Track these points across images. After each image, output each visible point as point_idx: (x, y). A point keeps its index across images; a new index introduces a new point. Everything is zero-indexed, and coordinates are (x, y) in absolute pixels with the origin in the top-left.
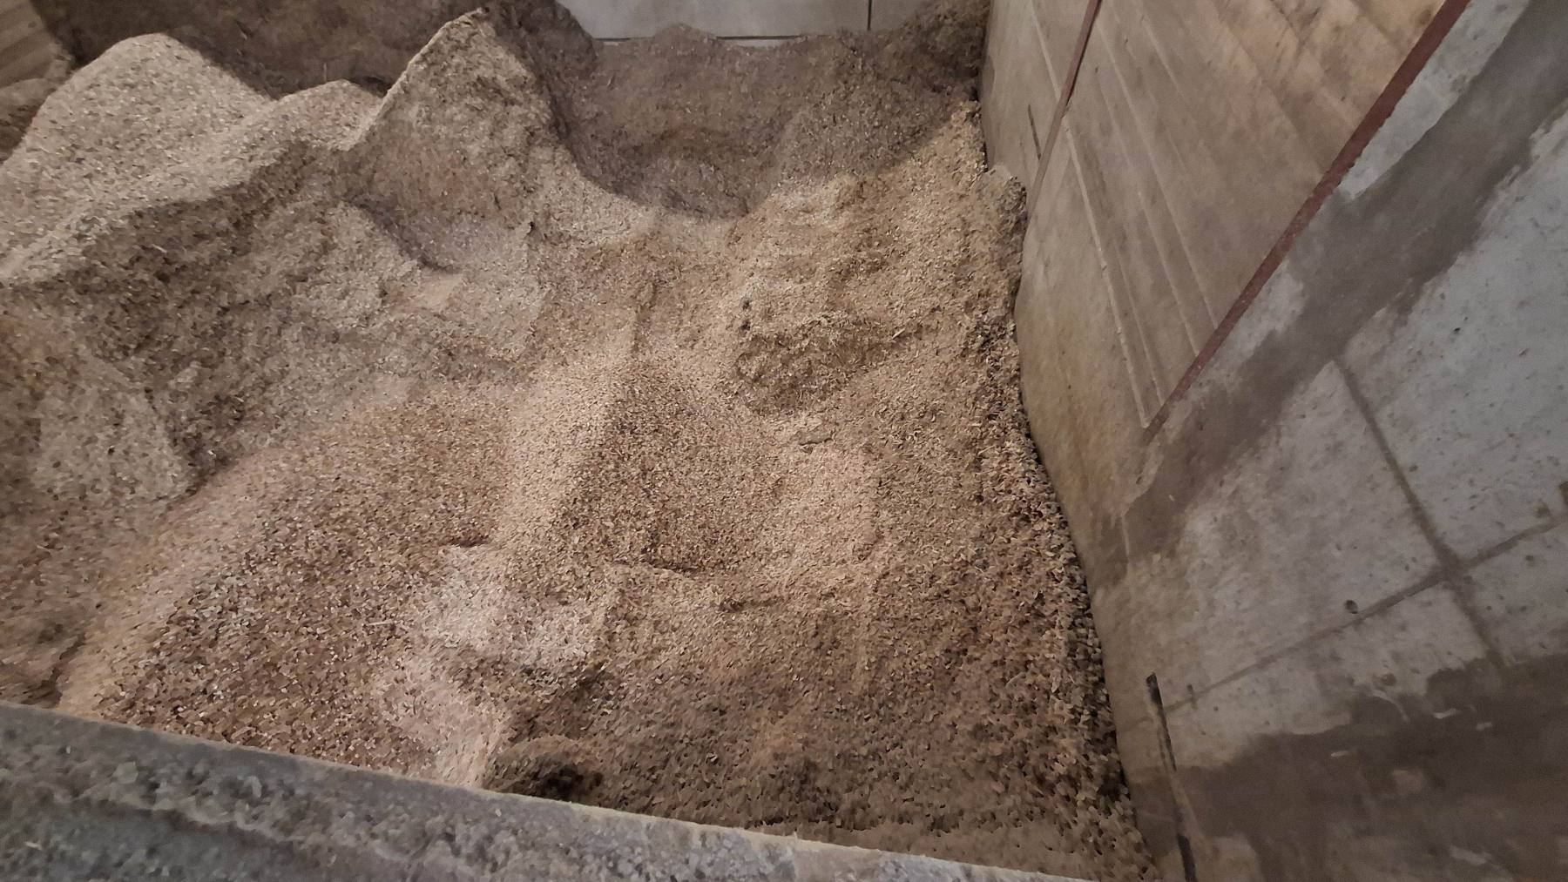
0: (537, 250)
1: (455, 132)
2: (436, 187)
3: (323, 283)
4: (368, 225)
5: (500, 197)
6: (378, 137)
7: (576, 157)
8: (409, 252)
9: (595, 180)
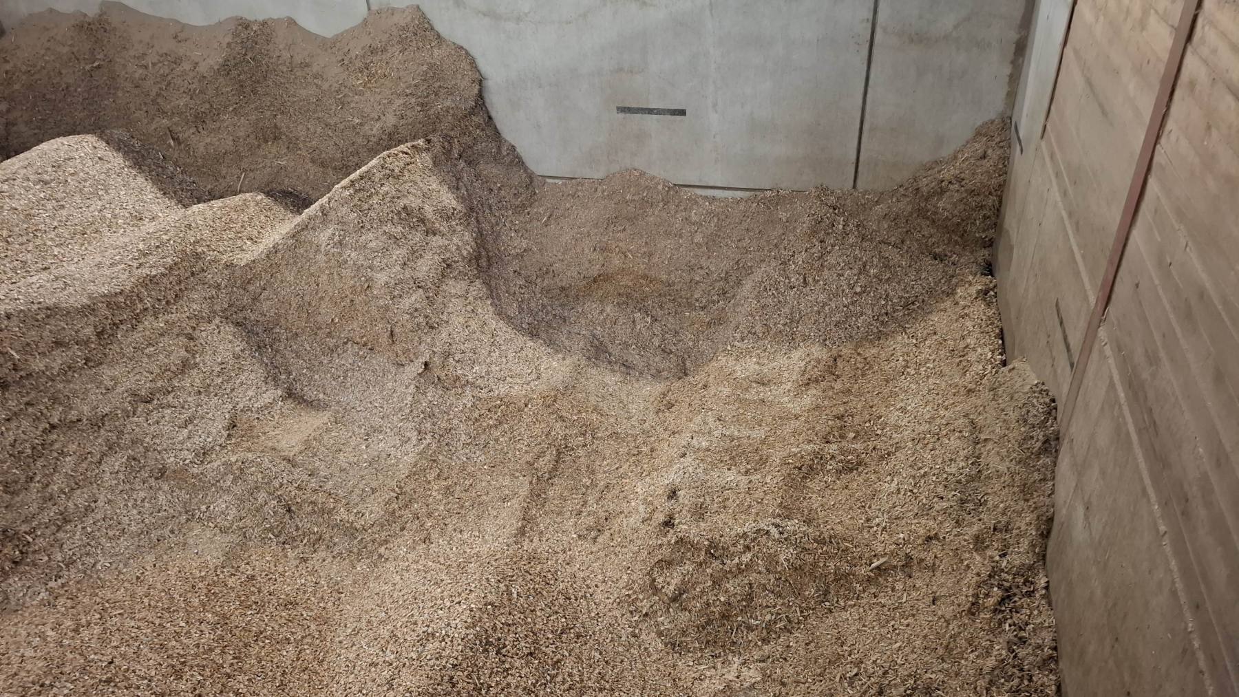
0: (424, 393)
1: (366, 258)
2: (327, 312)
3: (169, 406)
4: (239, 346)
5: (397, 330)
6: (279, 255)
7: (493, 293)
8: (275, 379)
9: (509, 319)
